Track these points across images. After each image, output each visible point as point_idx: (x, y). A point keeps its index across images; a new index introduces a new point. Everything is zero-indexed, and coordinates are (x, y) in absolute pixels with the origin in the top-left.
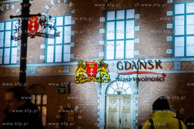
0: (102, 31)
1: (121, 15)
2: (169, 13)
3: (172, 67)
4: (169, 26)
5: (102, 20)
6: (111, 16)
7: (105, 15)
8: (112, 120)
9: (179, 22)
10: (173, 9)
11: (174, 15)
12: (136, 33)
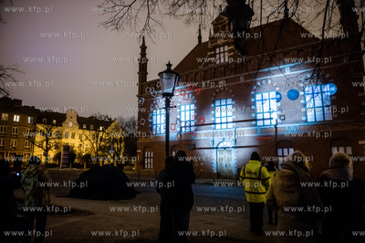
0: (213, 112)
1: (223, 102)
2: (253, 100)
3: (256, 132)
4: (253, 107)
5: (213, 105)
6: (218, 103)
7: (214, 103)
8: (221, 165)
9: (259, 104)
10: (255, 98)
11: (255, 101)
12: (234, 112)
